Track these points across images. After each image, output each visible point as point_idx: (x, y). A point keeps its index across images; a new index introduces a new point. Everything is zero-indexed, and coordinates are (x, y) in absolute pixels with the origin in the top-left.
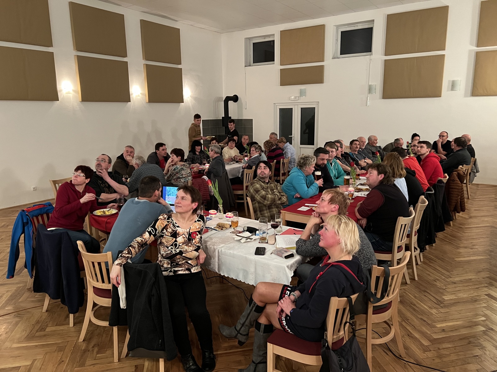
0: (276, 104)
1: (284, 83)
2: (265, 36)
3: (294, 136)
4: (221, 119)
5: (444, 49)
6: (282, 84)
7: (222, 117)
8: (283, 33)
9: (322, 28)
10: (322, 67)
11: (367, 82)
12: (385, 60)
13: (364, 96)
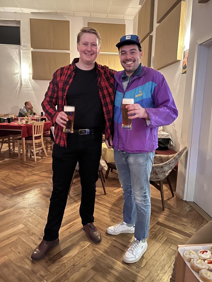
5: (69, 50)
11: (20, 66)
12: (32, 52)
13: (19, 76)
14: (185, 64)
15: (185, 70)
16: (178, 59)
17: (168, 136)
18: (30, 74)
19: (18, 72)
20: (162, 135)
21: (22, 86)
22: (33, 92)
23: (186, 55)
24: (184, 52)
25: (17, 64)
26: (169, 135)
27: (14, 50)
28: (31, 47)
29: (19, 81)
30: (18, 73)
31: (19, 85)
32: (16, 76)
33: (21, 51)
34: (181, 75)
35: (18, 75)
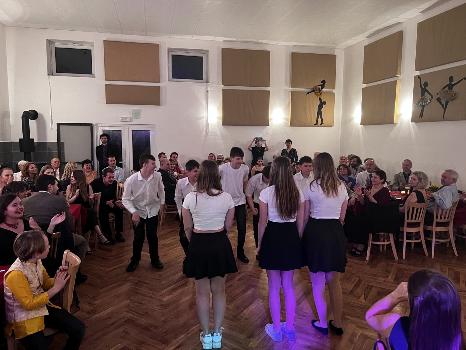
0: (99, 125)
1: (111, 100)
2: (74, 43)
3: (125, 163)
4: (19, 141)
5: (268, 85)
6: (107, 103)
7: (20, 139)
8: (108, 44)
9: (156, 47)
10: (159, 88)
11: (206, 108)
12: (223, 89)
13: (204, 122)
18: (219, 118)
19: (204, 116)
21: (209, 134)
22: (221, 141)
25: (204, 106)
27: (200, 87)
28: (222, 85)
29: (204, 127)
30: (203, 118)
31: (204, 132)
32: (201, 121)
33: (209, 89)
35: (204, 119)
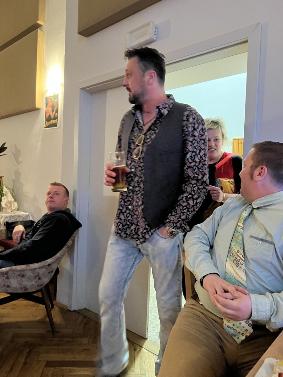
14: (48, 114)
15: (49, 122)
16: (37, 106)
17: (28, 218)
20: (19, 216)
23: (50, 103)
24: (47, 99)
26: (29, 215)
34: (44, 129)
